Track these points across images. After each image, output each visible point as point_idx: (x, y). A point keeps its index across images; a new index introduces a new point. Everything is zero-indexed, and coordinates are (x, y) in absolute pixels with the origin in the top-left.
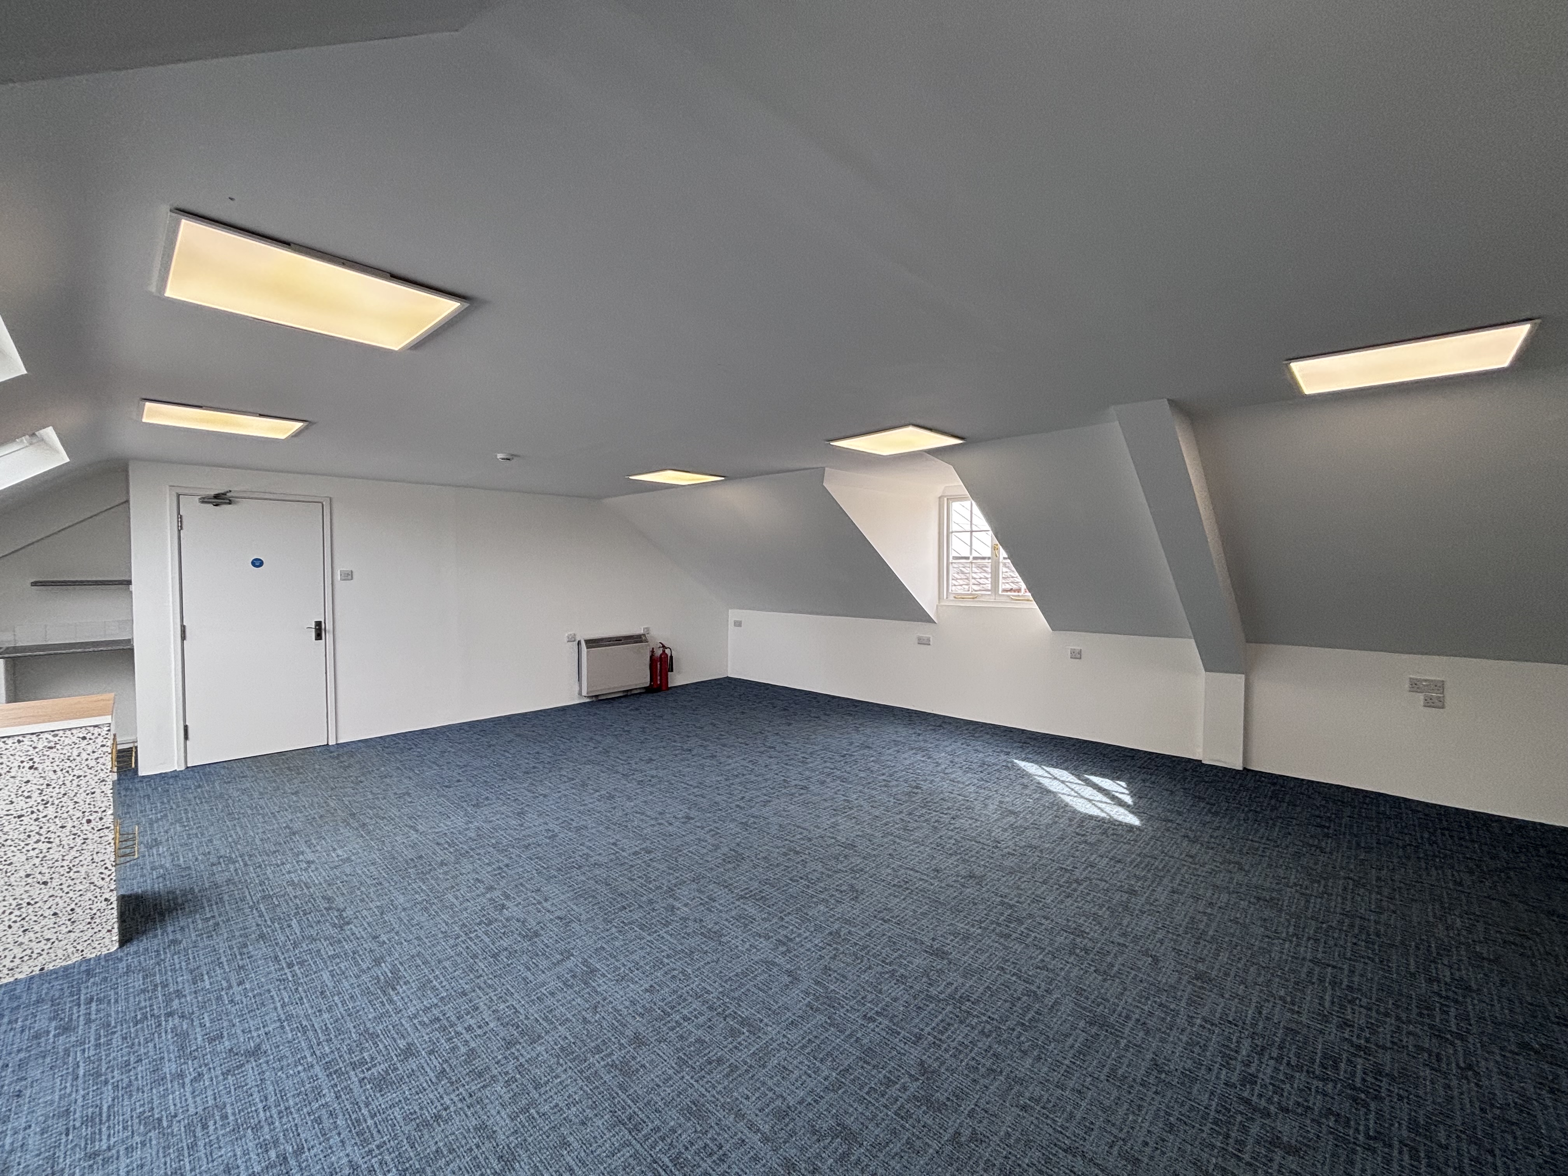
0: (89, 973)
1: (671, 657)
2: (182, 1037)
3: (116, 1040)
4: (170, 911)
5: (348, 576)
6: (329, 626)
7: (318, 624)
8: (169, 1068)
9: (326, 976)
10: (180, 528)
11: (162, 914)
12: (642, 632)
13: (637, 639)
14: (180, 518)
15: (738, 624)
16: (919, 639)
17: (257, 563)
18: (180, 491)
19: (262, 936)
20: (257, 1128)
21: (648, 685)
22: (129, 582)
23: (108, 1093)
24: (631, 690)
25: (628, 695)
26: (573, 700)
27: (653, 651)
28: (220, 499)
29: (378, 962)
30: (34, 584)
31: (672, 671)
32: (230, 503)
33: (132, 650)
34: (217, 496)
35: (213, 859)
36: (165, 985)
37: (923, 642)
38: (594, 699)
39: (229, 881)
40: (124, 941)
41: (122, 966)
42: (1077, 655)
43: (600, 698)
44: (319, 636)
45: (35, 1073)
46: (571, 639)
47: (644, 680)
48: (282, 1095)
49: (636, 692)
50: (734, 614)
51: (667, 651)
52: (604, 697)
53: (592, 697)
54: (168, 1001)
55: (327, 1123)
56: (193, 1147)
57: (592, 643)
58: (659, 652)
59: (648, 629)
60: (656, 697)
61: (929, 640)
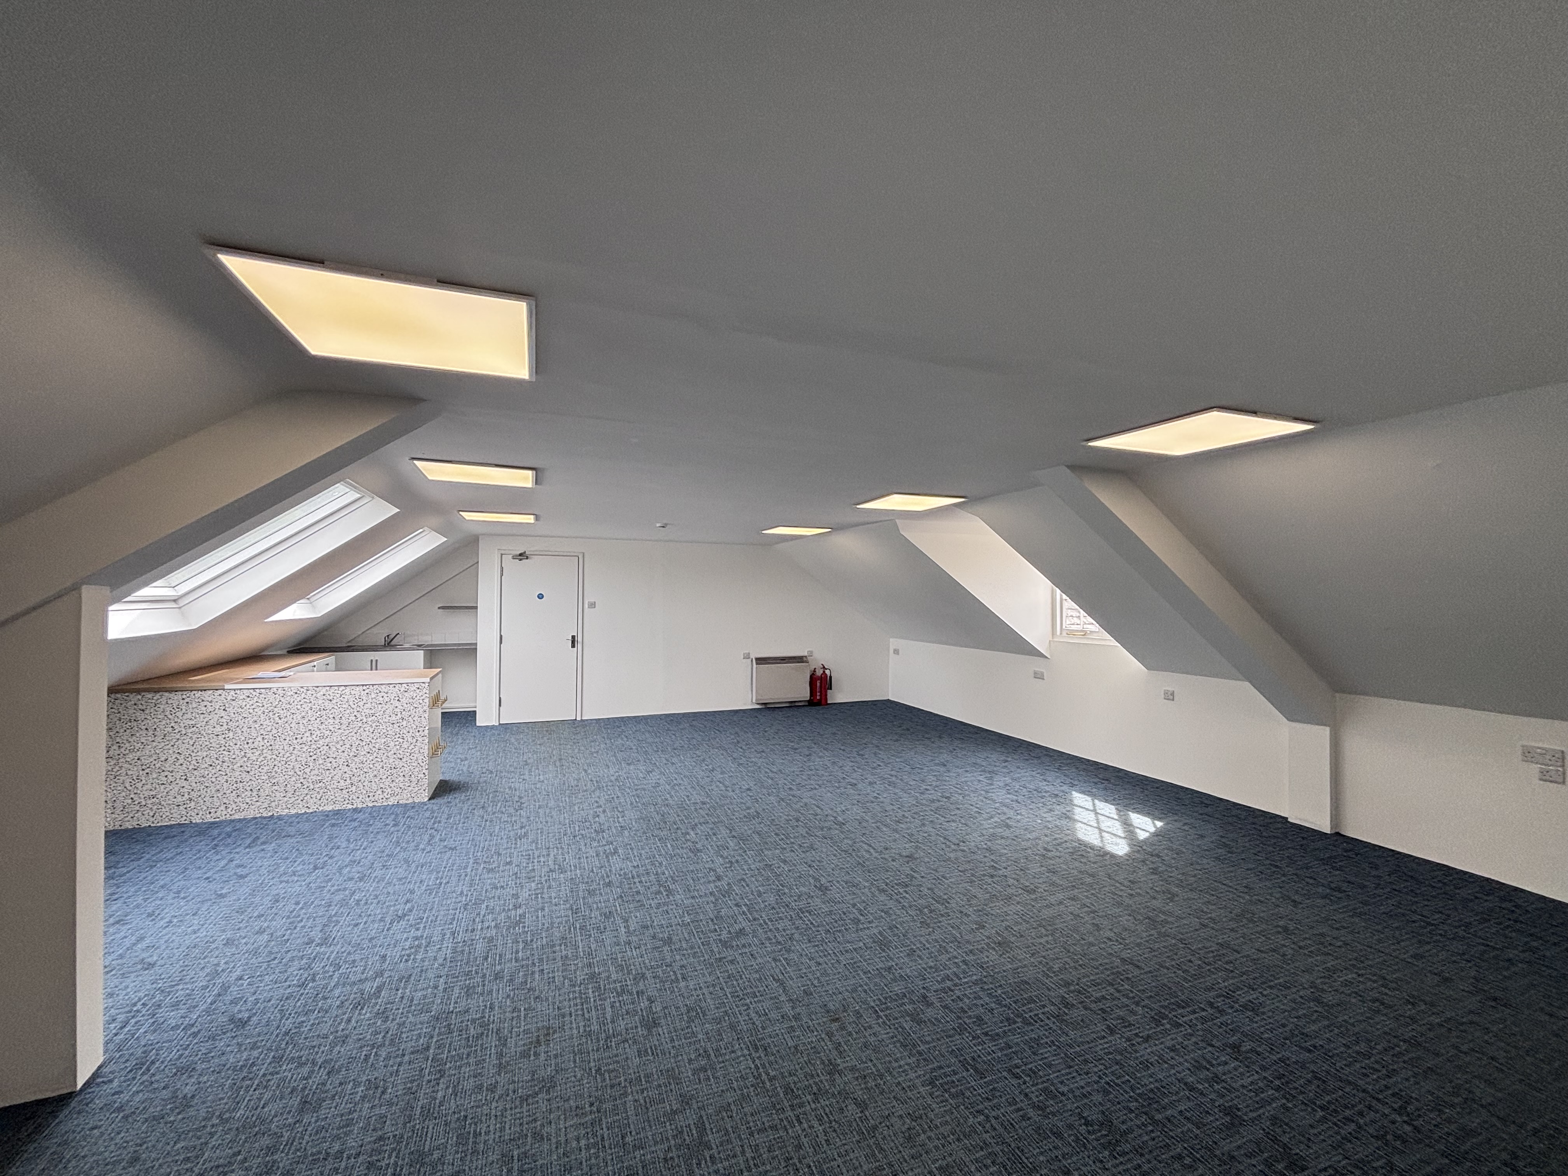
0: (413, 807)
1: (831, 677)
2: (432, 837)
3: (410, 833)
4: (455, 789)
5: (592, 605)
6: (580, 639)
7: (573, 637)
8: (421, 846)
9: (498, 827)
10: (502, 575)
11: (451, 791)
12: (806, 654)
13: (800, 659)
14: (502, 568)
15: (896, 652)
16: (1035, 673)
17: (541, 596)
18: (503, 552)
19: (483, 807)
20: (438, 872)
21: (808, 699)
22: (476, 608)
23: (398, 849)
24: (795, 702)
25: (793, 705)
26: (745, 704)
27: (815, 671)
28: (522, 556)
29: (522, 828)
30: (439, 608)
31: (831, 689)
32: (527, 558)
33: (476, 649)
34: (521, 555)
35: (484, 770)
36: (436, 818)
37: (1038, 676)
38: (763, 707)
39: (485, 782)
40: (430, 799)
41: (425, 807)
42: (1170, 696)
43: (769, 706)
44: (573, 646)
45: (379, 837)
46: (747, 656)
47: (803, 693)
48: (453, 865)
49: (800, 704)
50: (894, 643)
51: (827, 672)
52: (773, 706)
53: (762, 704)
54: (434, 824)
55: (462, 877)
56: (415, 872)
57: (760, 661)
58: (819, 673)
59: (811, 652)
60: (814, 710)
61: (1042, 674)
